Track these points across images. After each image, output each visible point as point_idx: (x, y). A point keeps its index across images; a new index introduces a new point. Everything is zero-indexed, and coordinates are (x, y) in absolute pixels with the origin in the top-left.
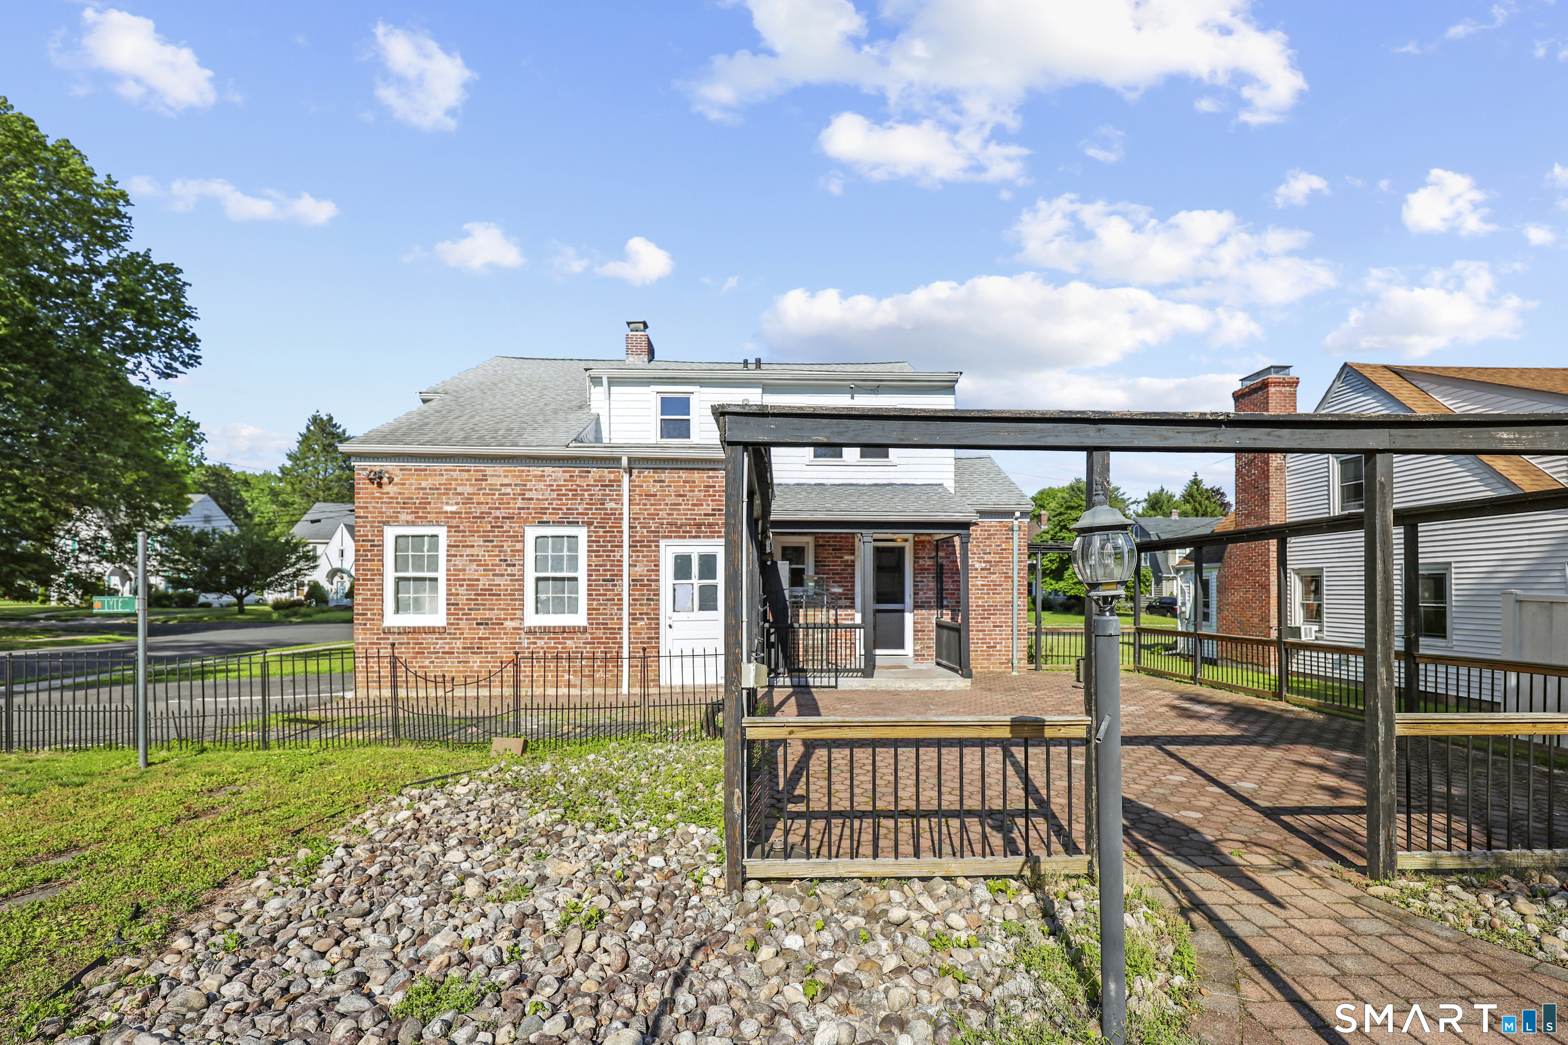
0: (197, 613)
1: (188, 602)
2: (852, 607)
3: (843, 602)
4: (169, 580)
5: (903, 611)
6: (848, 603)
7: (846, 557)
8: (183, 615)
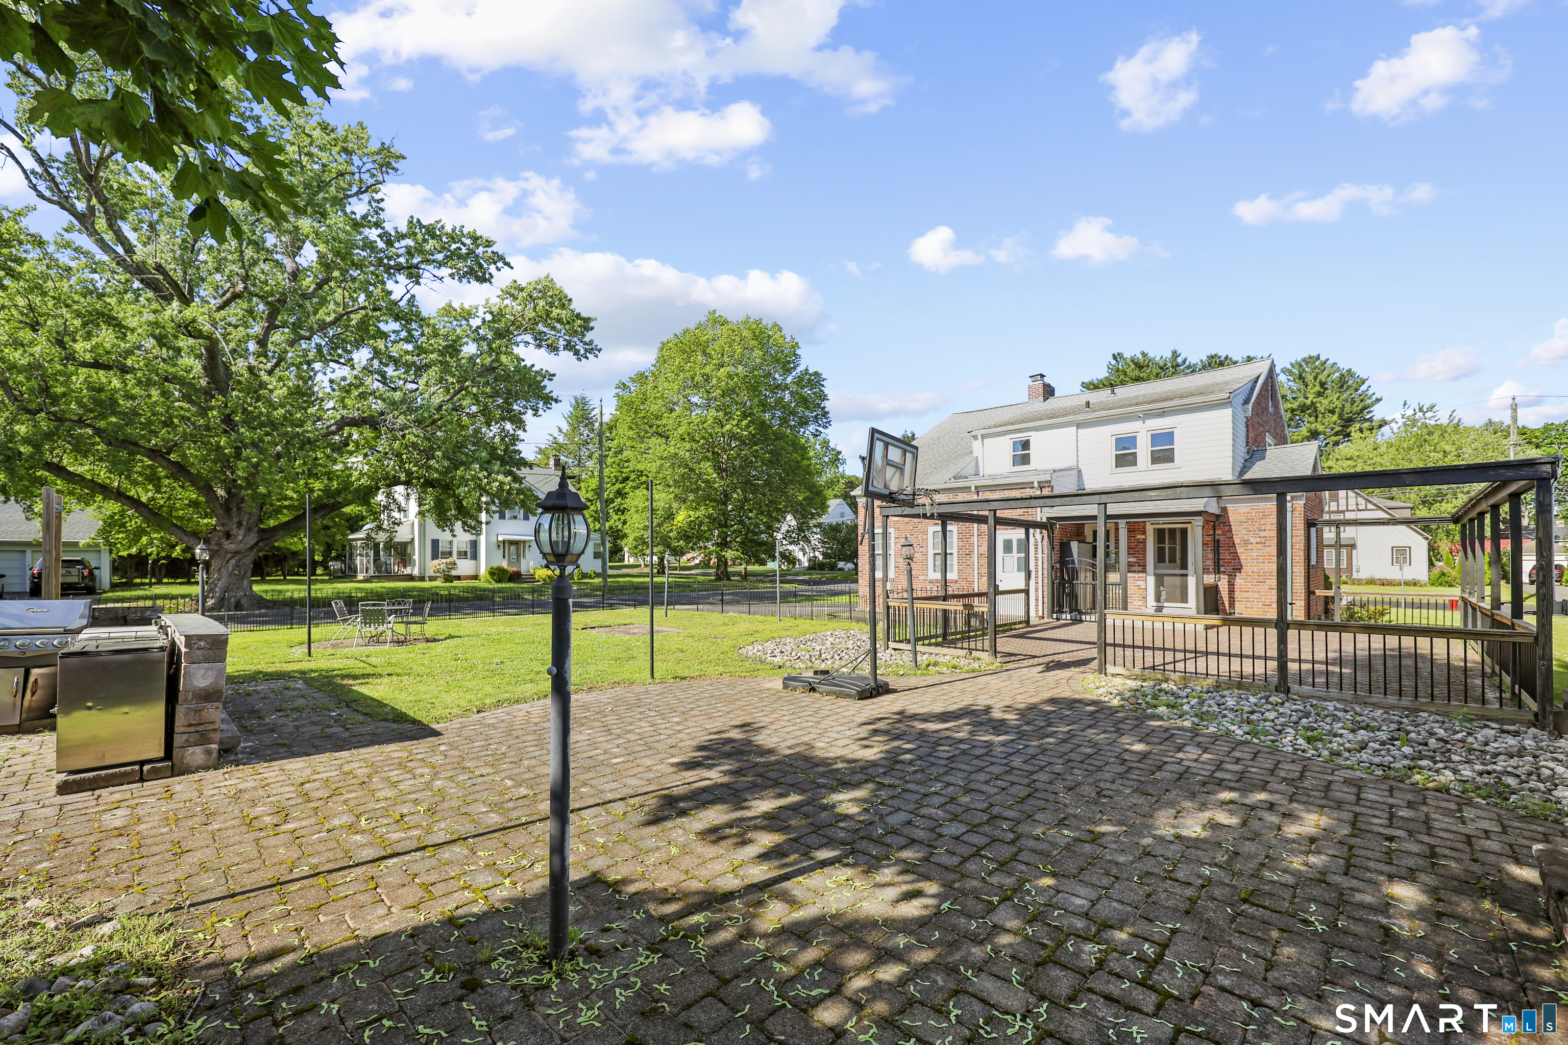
0: (836, 574)
1: (833, 567)
2: (1144, 571)
3: (1137, 568)
4: (823, 554)
5: (1186, 575)
6: (1140, 569)
7: (1139, 537)
8: (829, 574)
